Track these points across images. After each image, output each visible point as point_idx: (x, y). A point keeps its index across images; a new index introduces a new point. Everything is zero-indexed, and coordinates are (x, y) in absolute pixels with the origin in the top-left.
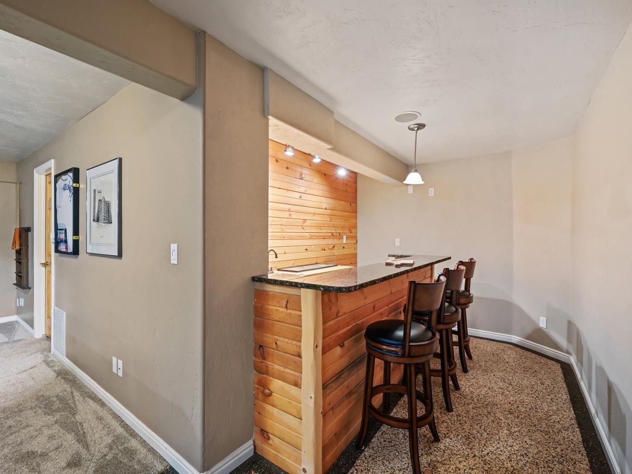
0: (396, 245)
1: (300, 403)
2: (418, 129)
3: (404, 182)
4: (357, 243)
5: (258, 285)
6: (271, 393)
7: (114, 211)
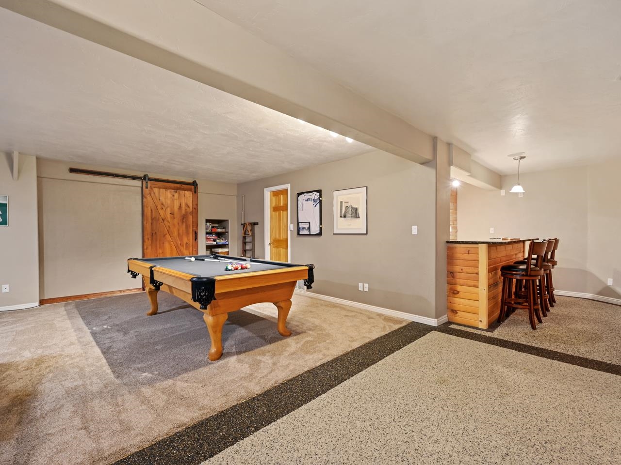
0: (491, 232)
1: (478, 294)
2: (520, 159)
3: (511, 192)
4: (457, 232)
5: (450, 245)
6: (458, 292)
7: (362, 212)
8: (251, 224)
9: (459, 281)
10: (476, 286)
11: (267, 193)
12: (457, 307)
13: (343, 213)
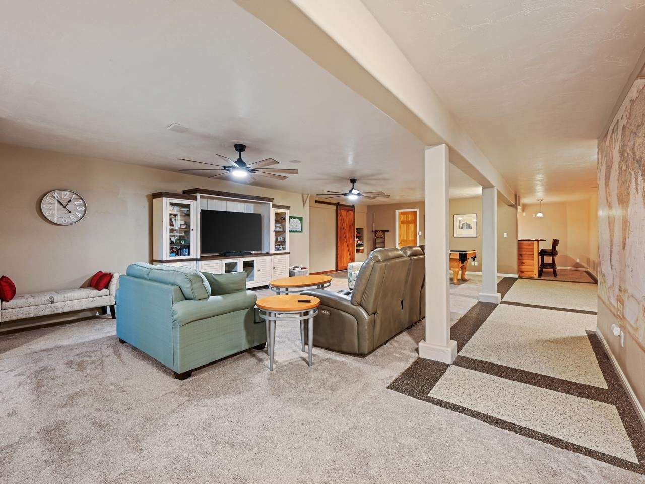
2: (541, 200)
6: (524, 263)
7: (474, 226)
8: (382, 231)
9: (524, 258)
10: (533, 260)
11: (397, 212)
12: (523, 270)
13: (461, 226)
